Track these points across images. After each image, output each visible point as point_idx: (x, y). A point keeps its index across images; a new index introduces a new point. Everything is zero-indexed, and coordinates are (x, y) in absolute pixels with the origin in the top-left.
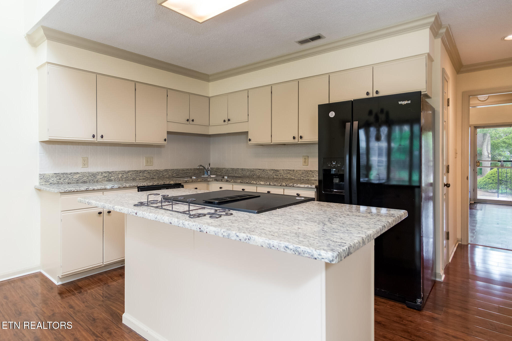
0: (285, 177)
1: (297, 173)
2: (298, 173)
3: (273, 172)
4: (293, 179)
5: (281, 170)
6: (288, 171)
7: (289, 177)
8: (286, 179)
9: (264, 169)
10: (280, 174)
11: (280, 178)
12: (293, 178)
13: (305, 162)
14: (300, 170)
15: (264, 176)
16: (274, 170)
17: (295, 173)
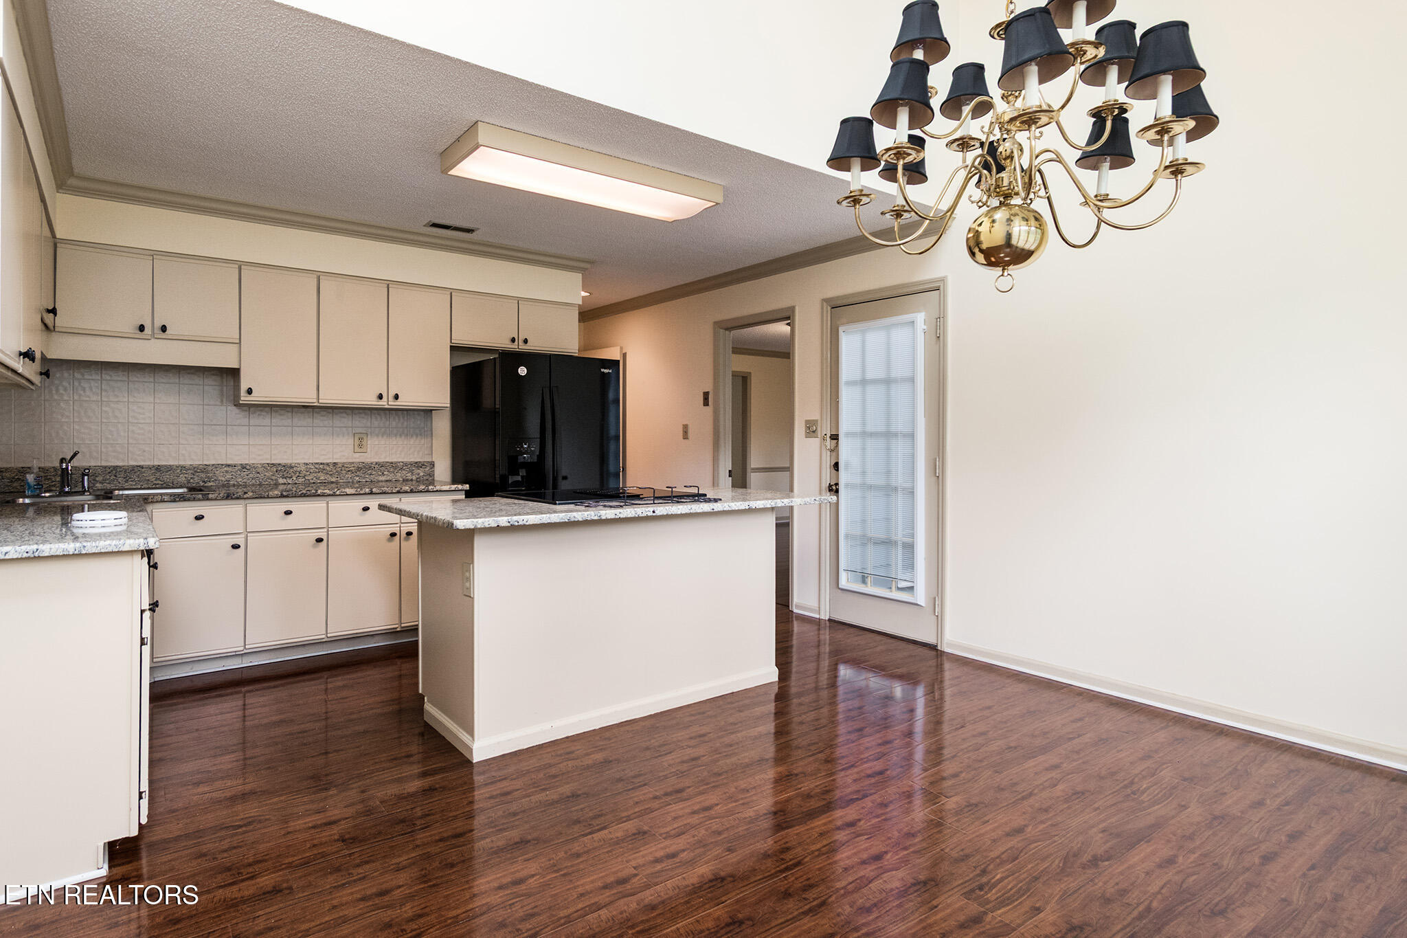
0: (312, 479)
1: (343, 469)
2: (347, 469)
3: (275, 469)
4: (332, 482)
5: (299, 464)
6: (321, 466)
7: (322, 478)
8: (314, 483)
9: (247, 464)
10: (297, 475)
11: (296, 484)
12: (334, 480)
13: (360, 446)
14: (353, 463)
15: (246, 482)
16: (279, 464)
17: (339, 469)
